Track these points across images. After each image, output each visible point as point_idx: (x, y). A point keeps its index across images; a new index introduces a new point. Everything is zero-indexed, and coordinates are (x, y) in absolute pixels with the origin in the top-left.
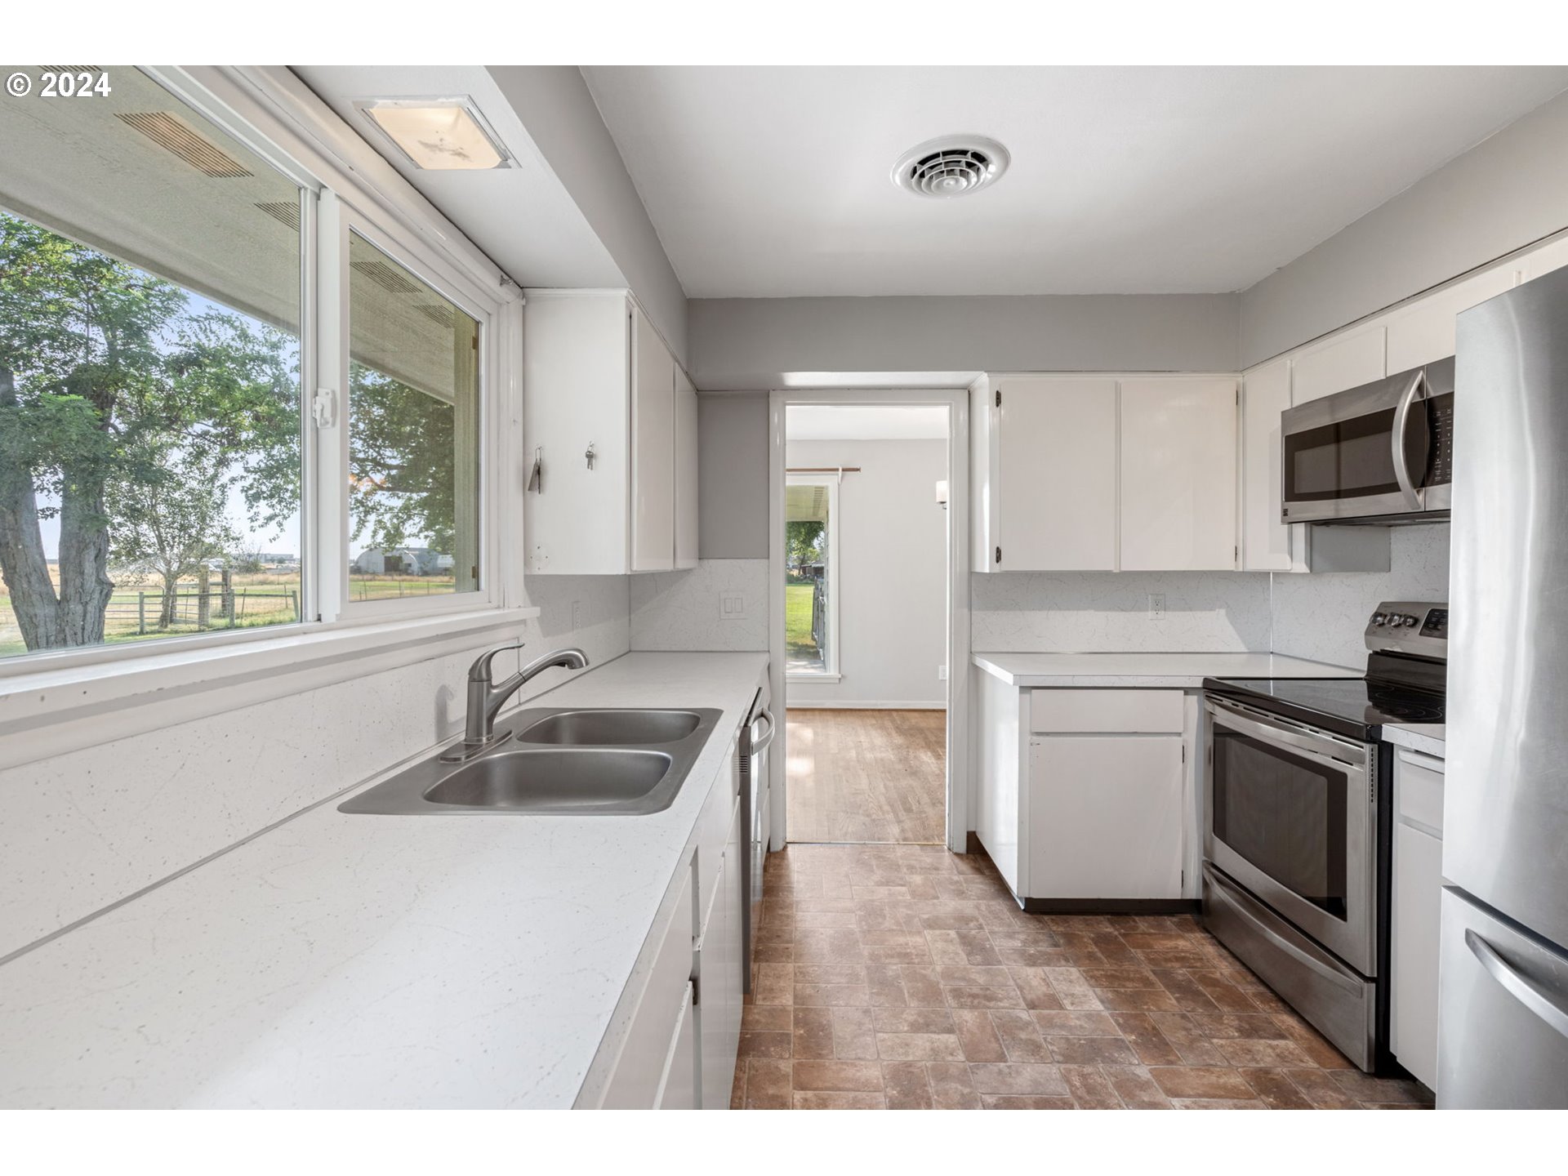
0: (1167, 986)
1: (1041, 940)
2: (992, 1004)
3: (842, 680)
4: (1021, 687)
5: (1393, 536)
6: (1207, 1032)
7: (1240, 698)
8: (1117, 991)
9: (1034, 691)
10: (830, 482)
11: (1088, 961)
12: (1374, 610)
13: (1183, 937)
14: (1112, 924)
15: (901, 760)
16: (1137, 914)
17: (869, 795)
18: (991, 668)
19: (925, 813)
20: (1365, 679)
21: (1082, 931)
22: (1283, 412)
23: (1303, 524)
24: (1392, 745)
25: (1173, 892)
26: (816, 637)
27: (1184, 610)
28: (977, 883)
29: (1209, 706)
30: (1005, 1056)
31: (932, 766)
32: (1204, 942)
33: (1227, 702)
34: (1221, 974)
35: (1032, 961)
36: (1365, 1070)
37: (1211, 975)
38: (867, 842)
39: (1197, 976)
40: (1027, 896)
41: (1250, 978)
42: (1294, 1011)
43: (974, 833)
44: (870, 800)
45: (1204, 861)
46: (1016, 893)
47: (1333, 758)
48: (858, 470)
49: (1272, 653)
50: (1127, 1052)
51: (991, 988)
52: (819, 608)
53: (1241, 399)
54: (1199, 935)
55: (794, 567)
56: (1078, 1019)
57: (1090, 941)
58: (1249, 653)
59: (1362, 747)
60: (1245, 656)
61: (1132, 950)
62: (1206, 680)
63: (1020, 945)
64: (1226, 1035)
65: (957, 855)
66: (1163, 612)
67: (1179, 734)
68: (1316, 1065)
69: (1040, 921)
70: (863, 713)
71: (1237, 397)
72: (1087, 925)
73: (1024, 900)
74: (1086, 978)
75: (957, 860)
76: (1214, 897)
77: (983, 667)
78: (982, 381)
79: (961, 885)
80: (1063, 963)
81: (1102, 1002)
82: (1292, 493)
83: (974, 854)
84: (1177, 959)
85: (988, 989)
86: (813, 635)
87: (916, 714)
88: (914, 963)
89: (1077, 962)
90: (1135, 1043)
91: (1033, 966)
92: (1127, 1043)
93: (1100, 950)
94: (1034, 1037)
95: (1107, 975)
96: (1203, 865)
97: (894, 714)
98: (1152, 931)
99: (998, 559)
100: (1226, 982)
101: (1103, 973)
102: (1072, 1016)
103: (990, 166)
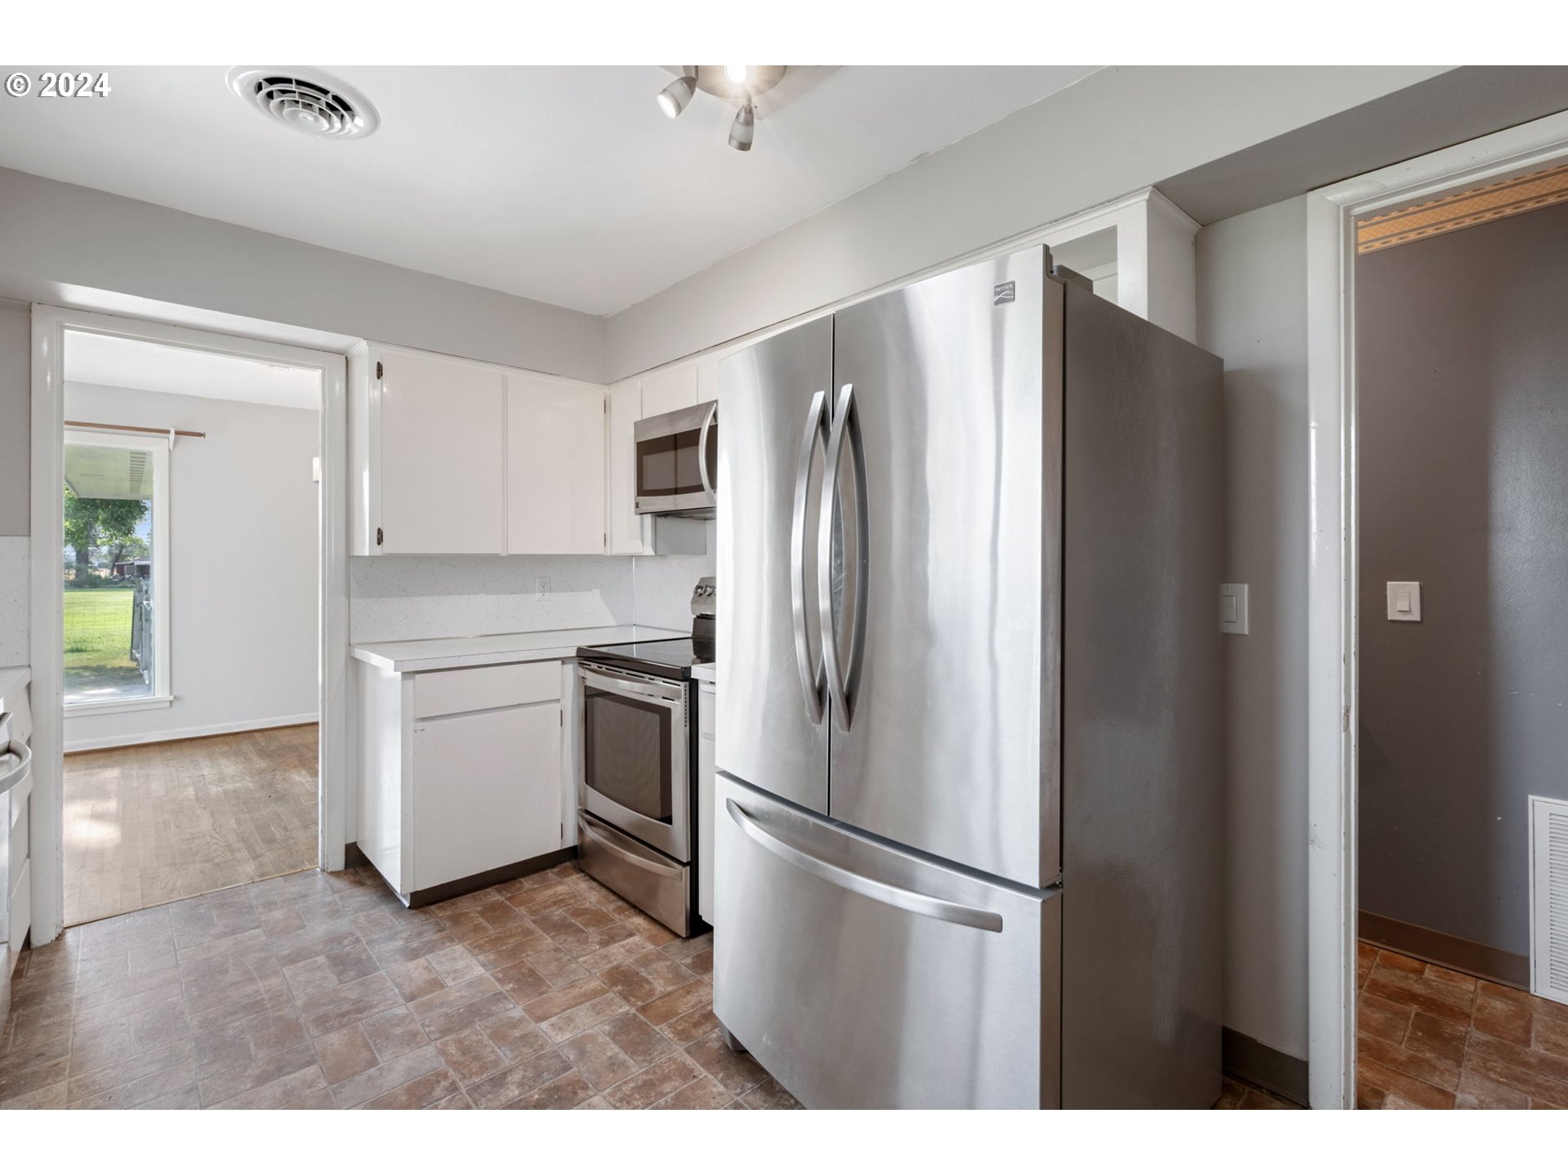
0: (545, 930)
1: (426, 931)
2: (364, 1014)
3: (174, 704)
4: (403, 673)
5: (707, 526)
6: (575, 955)
7: (604, 662)
8: (499, 951)
9: (417, 676)
10: (157, 449)
11: (473, 934)
12: (697, 584)
13: (560, 883)
14: (499, 891)
15: (263, 787)
16: (522, 877)
17: (212, 836)
18: (374, 659)
19: (292, 838)
20: (691, 638)
21: (469, 908)
22: (635, 423)
23: (650, 515)
24: (698, 680)
25: (554, 846)
26: (138, 655)
27: (566, 591)
28: (357, 897)
29: (582, 672)
30: (376, 1060)
31: (307, 785)
32: (578, 881)
33: (594, 666)
34: (590, 903)
35: (414, 954)
36: (684, 936)
37: (582, 907)
38: (204, 893)
39: (570, 912)
40: (412, 891)
41: (612, 898)
42: (641, 912)
43: (355, 844)
44: (214, 841)
45: (580, 810)
46: (399, 892)
47: (663, 698)
48: (200, 435)
49: (635, 625)
50: (506, 1001)
51: (365, 999)
52: (141, 616)
53: (607, 407)
54: (576, 877)
55: (102, 566)
56: (458, 991)
57: (478, 915)
58: (618, 626)
59: (679, 685)
60: (616, 629)
61: (516, 909)
62: (579, 650)
63: (402, 943)
64: (589, 951)
65: (333, 873)
66: (548, 594)
67: (558, 700)
68: (653, 947)
69: (425, 913)
70: (208, 740)
71: (605, 406)
72: (475, 900)
73: (409, 897)
74: (470, 951)
75: (332, 880)
76: (587, 840)
77: (365, 660)
78: (360, 348)
79: (336, 904)
80: (448, 944)
81: (484, 966)
82: (642, 491)
83: (354, 868)
84: (555, 903)
85: (362, 1001)
86: (132, 652)
87: (288, 731)
88: (267, 1009)
89: (461, 939)
90: (513, 990)
91: (416, 958)
92: (505, 993)
93: (486, 920)
94: (412, 1027)
95: (493, 940)
96: (578, 813)
97: (257, 735)
98: (536, 886)
99: (380, 541)
100: (593, 908)
101: (486, 939)
102: (453, 991)
103: (357, 119)
